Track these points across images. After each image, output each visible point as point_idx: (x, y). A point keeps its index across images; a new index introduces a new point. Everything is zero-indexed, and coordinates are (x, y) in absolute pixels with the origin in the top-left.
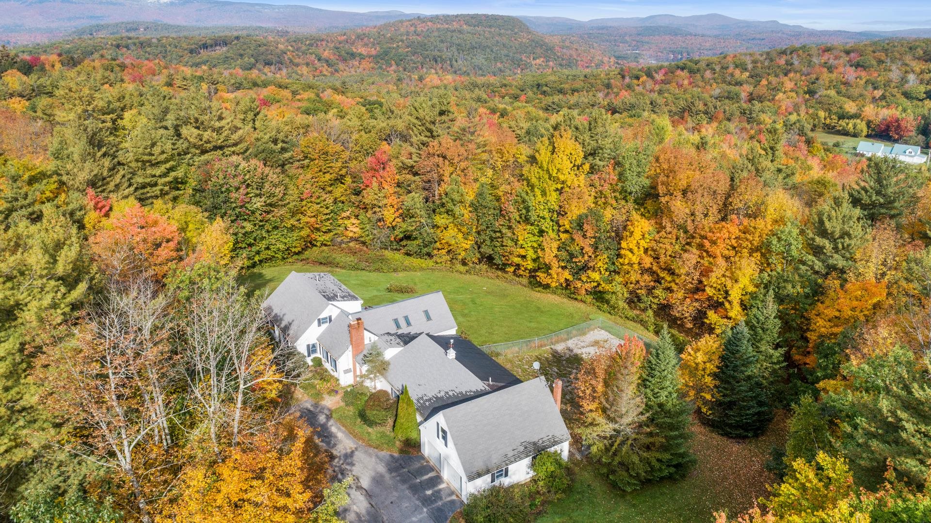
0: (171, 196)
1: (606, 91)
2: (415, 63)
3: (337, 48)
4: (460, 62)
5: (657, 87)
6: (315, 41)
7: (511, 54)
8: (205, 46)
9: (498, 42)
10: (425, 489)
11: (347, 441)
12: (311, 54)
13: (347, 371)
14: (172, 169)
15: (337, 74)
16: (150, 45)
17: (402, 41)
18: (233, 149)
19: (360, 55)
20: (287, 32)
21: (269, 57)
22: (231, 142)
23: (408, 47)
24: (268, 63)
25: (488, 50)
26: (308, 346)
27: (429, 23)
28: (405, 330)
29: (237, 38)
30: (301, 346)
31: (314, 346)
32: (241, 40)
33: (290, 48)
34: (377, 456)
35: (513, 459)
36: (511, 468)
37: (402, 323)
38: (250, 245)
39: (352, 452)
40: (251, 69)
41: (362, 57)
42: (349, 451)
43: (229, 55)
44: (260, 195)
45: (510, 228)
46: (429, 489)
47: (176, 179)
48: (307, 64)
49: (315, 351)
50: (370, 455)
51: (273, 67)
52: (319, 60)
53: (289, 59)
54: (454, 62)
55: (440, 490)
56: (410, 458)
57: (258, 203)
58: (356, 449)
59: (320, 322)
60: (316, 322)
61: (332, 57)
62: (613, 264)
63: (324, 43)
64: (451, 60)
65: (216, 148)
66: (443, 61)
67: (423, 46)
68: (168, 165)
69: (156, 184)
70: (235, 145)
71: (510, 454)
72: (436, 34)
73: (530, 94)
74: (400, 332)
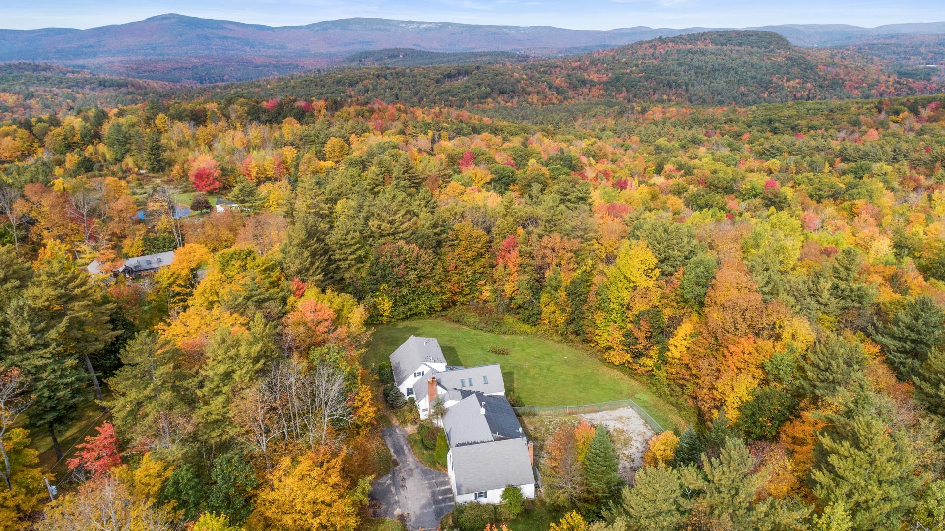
0: (355, 268)
1: (851, 129)
2: (647, 89)
3: (569, 76)
4: (697, 87)
5: (918, 126)
6: (550, 68)
7: (759, 76)
8: (449, 76)
9: (745, 63)
12: (543, 82)
13: (424, 410)
14: (358, 249)
15: (565, 102)
16: (403, 76)
17: (637, 66)
18: (401, 235)
19: (591, 81)
20: (527, 57)
21: (504, 85)
22: (400, 230)
23: (642, 72)
24: (502, 92)
25: (732, 72)
26: (407, 389)
27: (670, 44)
28: (467, 388)
29: (478, 68)
30: (403, 389)
31: (411, 389)
32: (481, 70)
33: (524, 76)
36: (489, 493)
37: (467, 383)
38: (404, 304)
40: (486, 98)
41: (592, 84)
43: (468, 84)
44: (415, 270)
45: (591, 312)
47: (360, 256)
48: (538, 93)
49: (412, 393)
51: (506, 96)
52: (550, 88)
53: (522, 87)
54: (690, 88)
55: (448, 497)
57: (413, 275)
59: (416, 375)
60: (413, 374)
61: (563, 85)
62: (663, 355)
63: (558, 70)
64: (687, 85)
65: (389, 235)
66: (678, 85)
67: (659, 70)
68: (356, 247)
69: (347, 259)
70: (403, 232)
71: (489, 483)
72: (675, 56)
73: (755, 133)
74: (464, 389)
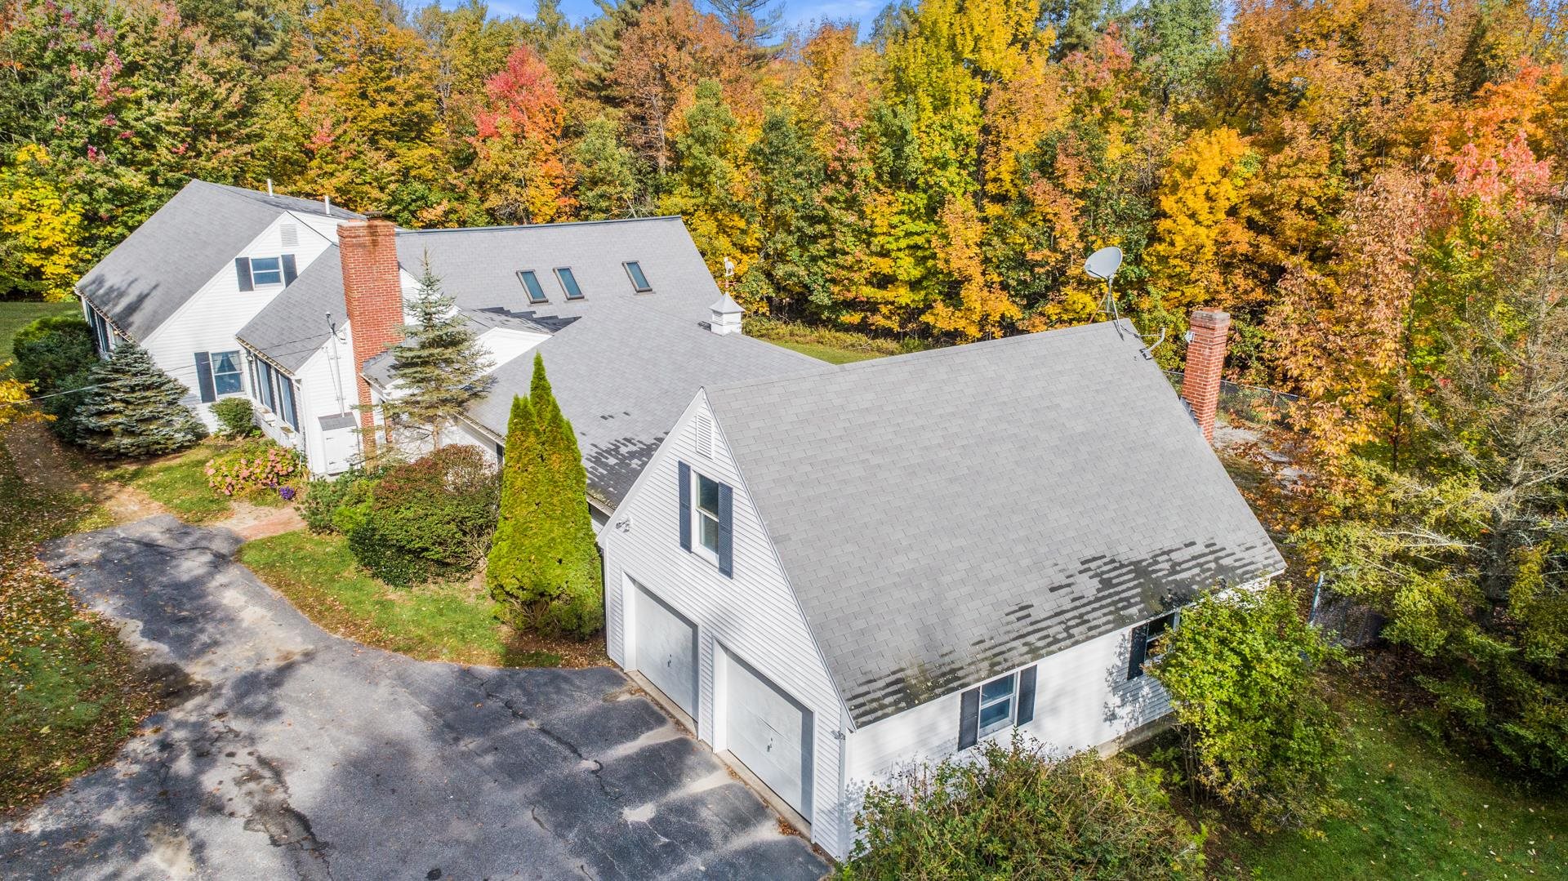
10: (619, 800)
11: (280, 634)
13: (330, 423)
26: (202, 358)
28: (558, 307)
30: (172, 358)
31: (227, 362)
34: (402, 679)
35: (1057, 630)
36: (1051, 671)
37: (552, 287)
39: (286, 669)
42: (270, 665)
45: (851, 203)
46: (641, 797)
49: (228, 382)
50: (370, 677)
55: (698, 801)
56: (555, 679)
58: (309, 656)
59: (250, 274)
60: (230, 272)
62: (1138, 260)
71: (1043, 606)
74: (543, 311)
